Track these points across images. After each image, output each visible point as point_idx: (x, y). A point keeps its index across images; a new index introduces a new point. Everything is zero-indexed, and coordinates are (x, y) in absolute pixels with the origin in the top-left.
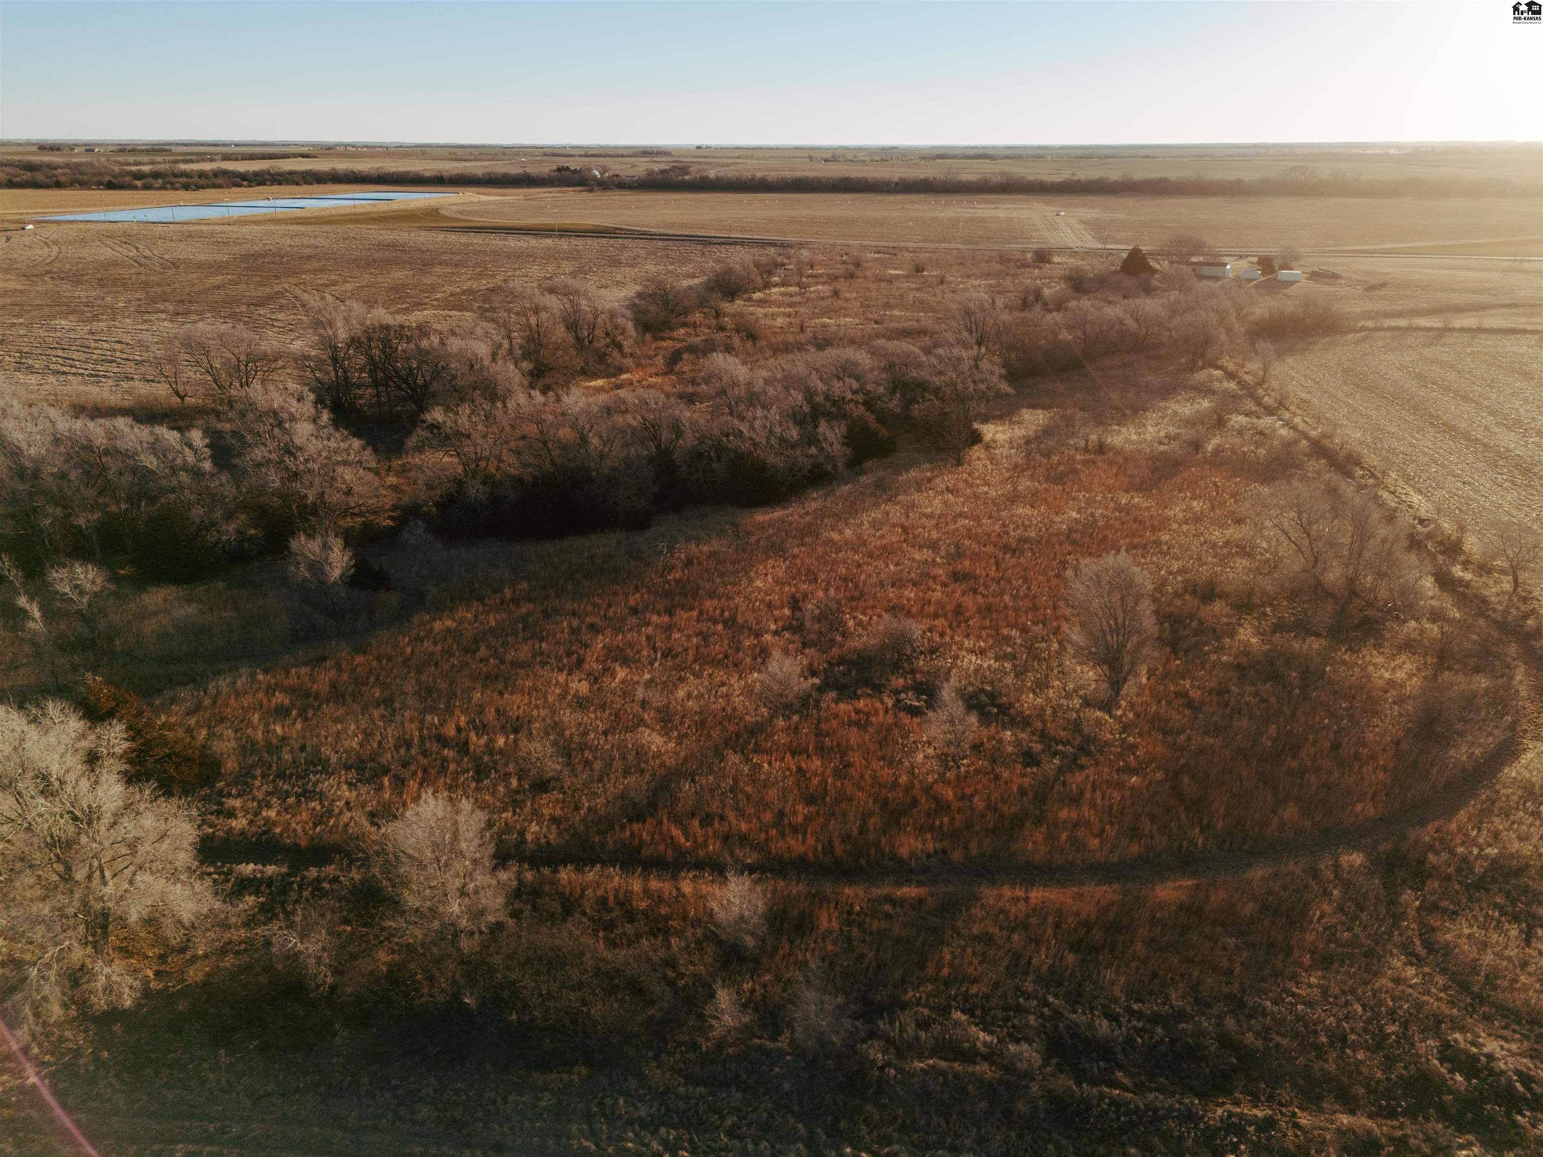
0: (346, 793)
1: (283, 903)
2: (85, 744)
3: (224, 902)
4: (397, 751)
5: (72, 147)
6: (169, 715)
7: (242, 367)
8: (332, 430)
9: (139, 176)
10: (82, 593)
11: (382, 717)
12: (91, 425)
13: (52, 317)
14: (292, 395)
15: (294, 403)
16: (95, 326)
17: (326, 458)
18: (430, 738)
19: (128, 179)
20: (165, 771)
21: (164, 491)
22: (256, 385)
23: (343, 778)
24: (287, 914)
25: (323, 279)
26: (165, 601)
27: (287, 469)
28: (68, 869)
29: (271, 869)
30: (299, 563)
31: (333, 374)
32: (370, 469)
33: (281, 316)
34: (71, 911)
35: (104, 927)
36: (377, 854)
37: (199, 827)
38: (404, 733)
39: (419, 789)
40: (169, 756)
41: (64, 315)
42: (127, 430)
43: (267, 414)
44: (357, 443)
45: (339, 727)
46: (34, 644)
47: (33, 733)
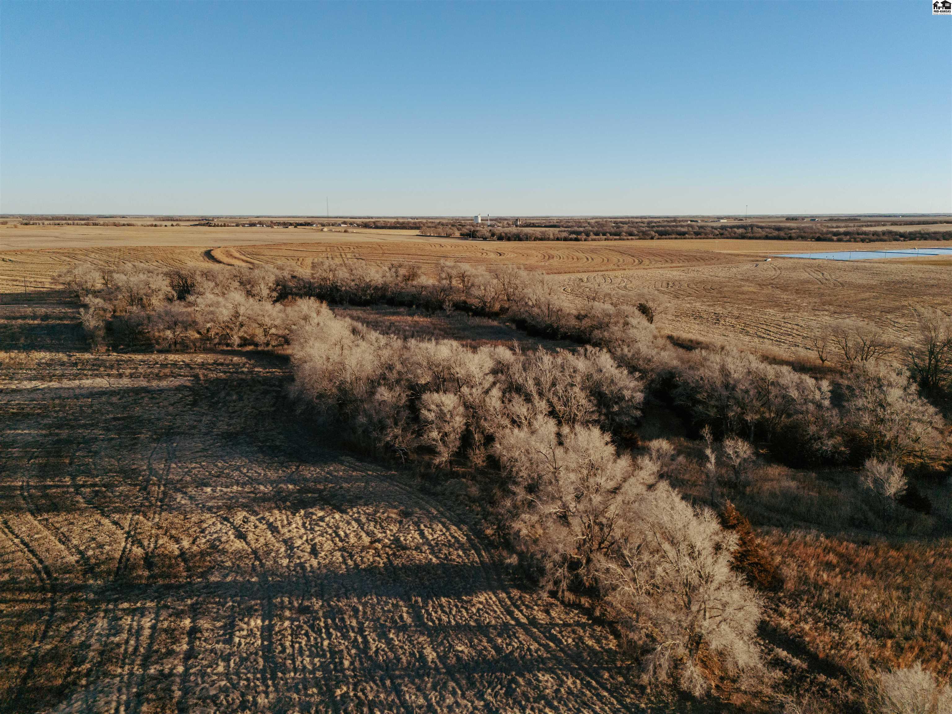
0: (858, 637)
1: (798, 687)
2: (717, 538)
3: (764, 665)
4: (904, 626)
5: (803, 218)
6: (763, 540)
7: (866, 349)
8: (916, 397)
9: (835, 234)
10: (738, 456)
11: (899, 598)
12: (769, 367)
13: (765, 307)
14: (894, 370)
15: (894, 375)
16: (787, 315)
17: (907, 415)
18: (932, 628)
19: (829, 236)
20: (752, 572)
21: (797, 412)
22: (872, 361)
23: (859, 627)
24: (799, 696)
25: (939, 300)
26: (779, 474)
27: (877, 416)
28: (690, 602)
29: (796, 662)
30: (868, 476)
31: (927, 361)
32: (936, 429)
33: (901, 321)
34: (685, 625)
35: (698, 643)
36: (869, 689)
37: (762, 614)
38: (912, 616)
39: (913, 661)
40: (757, 564)
41: (771, 307)
42: (787, 374)
43: (874, 379)
44: (932, 409)
45: (866, 592)
46: (707, 476)
47: (694, 522)
